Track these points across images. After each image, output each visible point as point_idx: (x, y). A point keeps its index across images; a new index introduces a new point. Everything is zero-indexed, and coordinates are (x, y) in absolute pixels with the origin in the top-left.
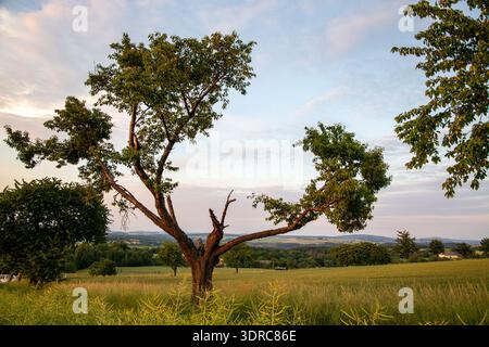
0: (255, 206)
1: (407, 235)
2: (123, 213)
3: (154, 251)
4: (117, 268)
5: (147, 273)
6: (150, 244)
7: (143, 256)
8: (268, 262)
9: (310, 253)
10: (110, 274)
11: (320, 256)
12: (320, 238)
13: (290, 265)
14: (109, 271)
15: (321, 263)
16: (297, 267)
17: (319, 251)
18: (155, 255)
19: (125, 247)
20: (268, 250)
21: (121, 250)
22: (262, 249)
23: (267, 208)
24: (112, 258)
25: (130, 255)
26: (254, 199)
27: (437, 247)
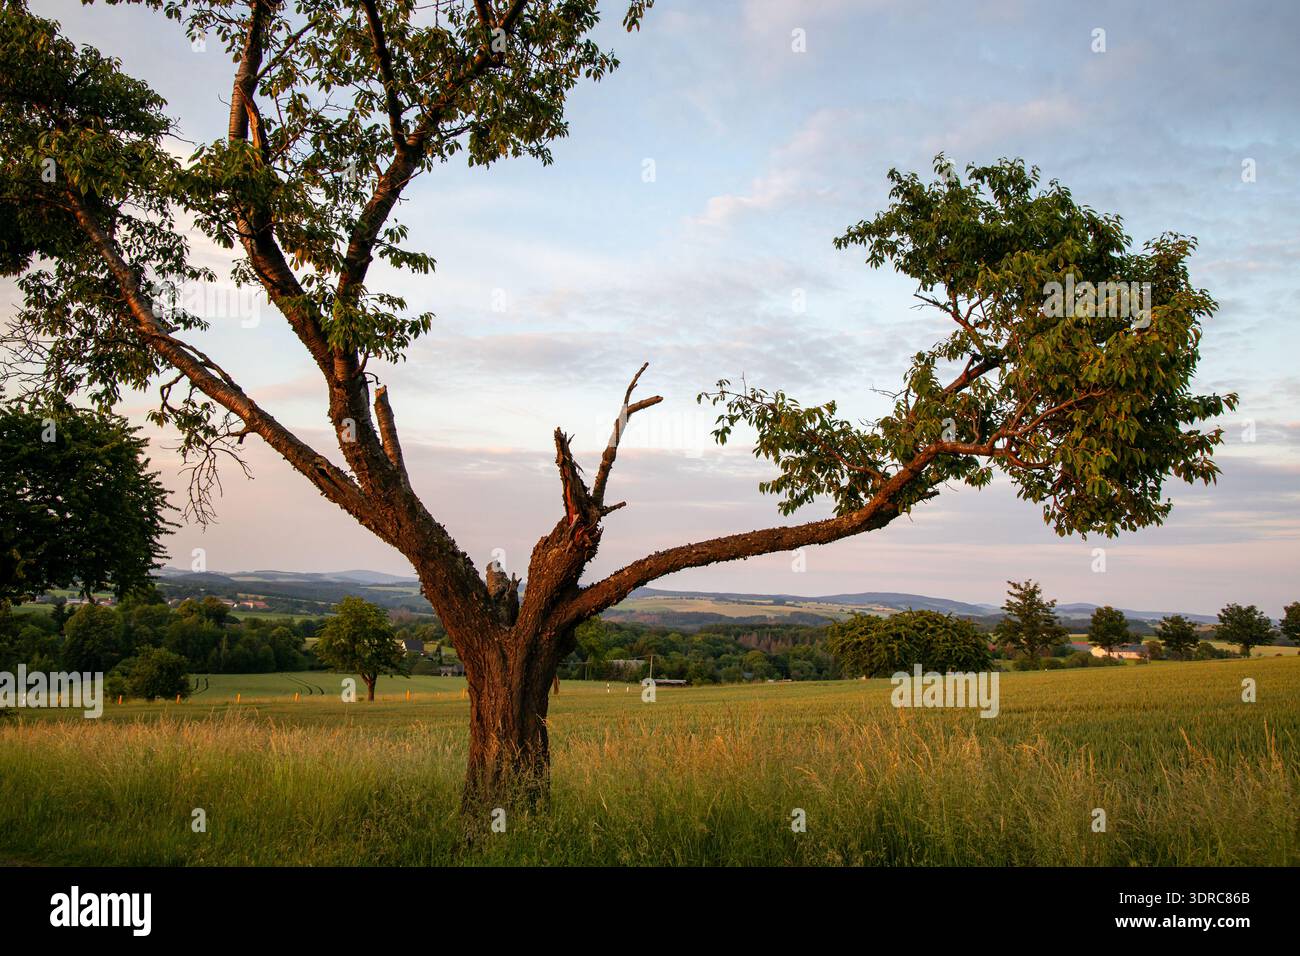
0: (722, 435)
1: (1033, 593)
2: (196, 456)
3: (309, 629)
4: (193, 678)
5: (286, 692)
6: (295, 607)
7: (273, 643)
8: (635, 664)
9: (752, 640)
10: (169, 695)
11: (778, 649)
12: (779, 600)
13: (699, 673)
14: (168, 684)
15: (780, 669)
16: (715, 680)
17: (776, 637)
18: (311, 641)
19: (220, 615)
20: (636, 631)
21: (209, 625)
22: (619, 628)
23: (768, 445)
24: (181, 646)
25: (234, 639)
26: (722, 408)
27: (1110, 627)
